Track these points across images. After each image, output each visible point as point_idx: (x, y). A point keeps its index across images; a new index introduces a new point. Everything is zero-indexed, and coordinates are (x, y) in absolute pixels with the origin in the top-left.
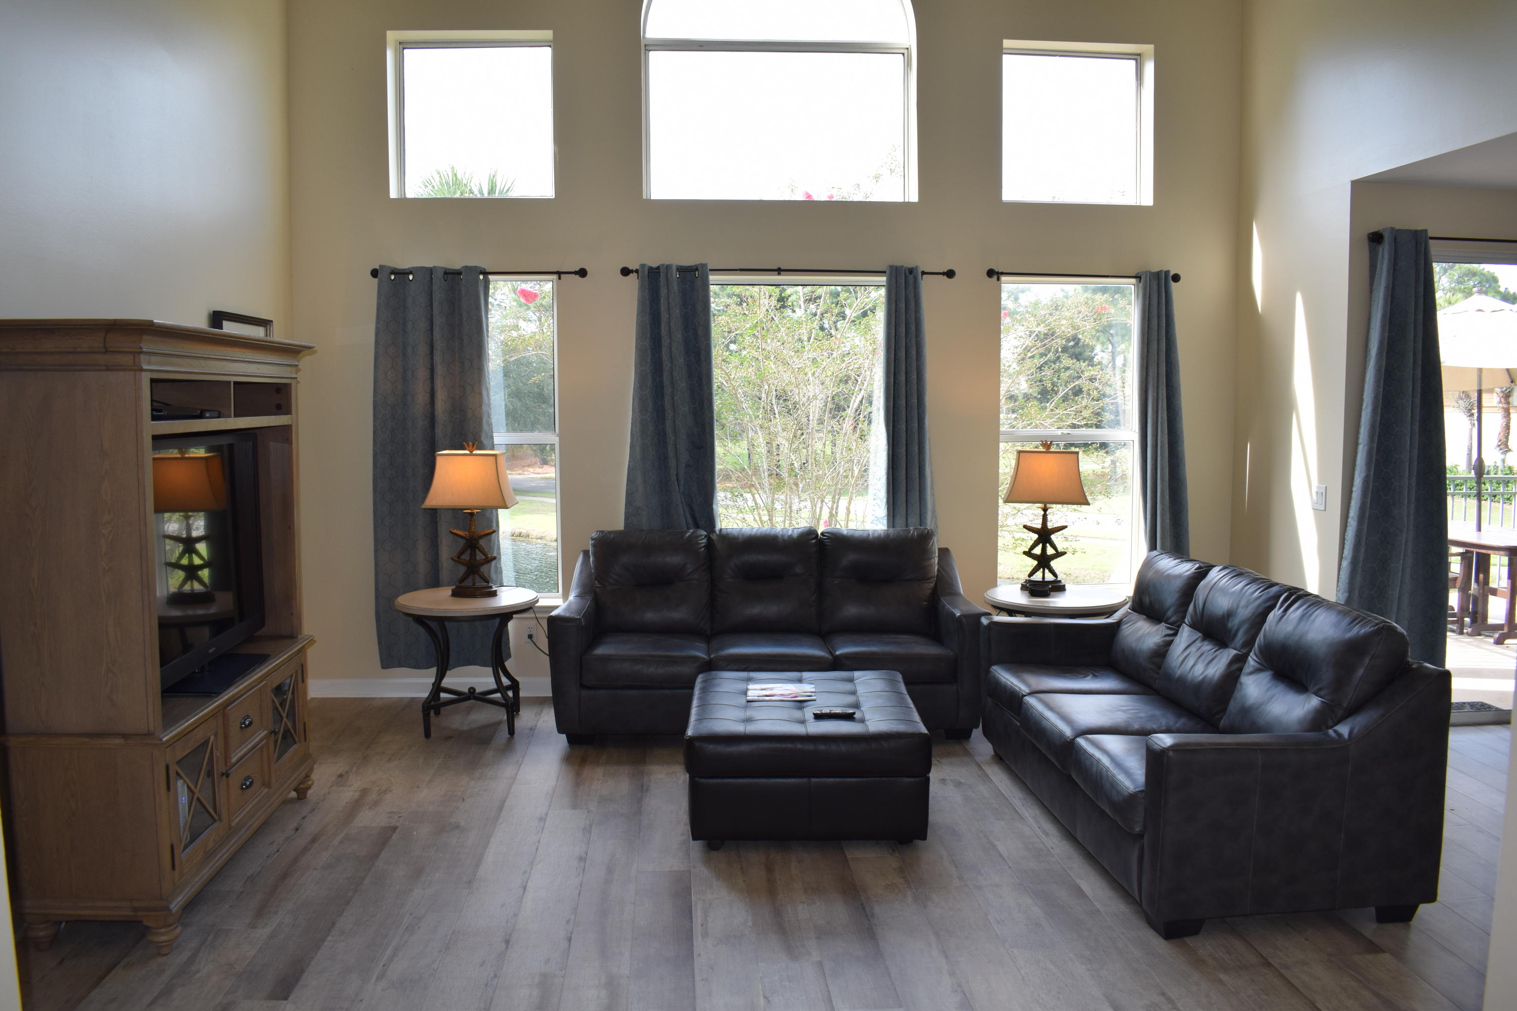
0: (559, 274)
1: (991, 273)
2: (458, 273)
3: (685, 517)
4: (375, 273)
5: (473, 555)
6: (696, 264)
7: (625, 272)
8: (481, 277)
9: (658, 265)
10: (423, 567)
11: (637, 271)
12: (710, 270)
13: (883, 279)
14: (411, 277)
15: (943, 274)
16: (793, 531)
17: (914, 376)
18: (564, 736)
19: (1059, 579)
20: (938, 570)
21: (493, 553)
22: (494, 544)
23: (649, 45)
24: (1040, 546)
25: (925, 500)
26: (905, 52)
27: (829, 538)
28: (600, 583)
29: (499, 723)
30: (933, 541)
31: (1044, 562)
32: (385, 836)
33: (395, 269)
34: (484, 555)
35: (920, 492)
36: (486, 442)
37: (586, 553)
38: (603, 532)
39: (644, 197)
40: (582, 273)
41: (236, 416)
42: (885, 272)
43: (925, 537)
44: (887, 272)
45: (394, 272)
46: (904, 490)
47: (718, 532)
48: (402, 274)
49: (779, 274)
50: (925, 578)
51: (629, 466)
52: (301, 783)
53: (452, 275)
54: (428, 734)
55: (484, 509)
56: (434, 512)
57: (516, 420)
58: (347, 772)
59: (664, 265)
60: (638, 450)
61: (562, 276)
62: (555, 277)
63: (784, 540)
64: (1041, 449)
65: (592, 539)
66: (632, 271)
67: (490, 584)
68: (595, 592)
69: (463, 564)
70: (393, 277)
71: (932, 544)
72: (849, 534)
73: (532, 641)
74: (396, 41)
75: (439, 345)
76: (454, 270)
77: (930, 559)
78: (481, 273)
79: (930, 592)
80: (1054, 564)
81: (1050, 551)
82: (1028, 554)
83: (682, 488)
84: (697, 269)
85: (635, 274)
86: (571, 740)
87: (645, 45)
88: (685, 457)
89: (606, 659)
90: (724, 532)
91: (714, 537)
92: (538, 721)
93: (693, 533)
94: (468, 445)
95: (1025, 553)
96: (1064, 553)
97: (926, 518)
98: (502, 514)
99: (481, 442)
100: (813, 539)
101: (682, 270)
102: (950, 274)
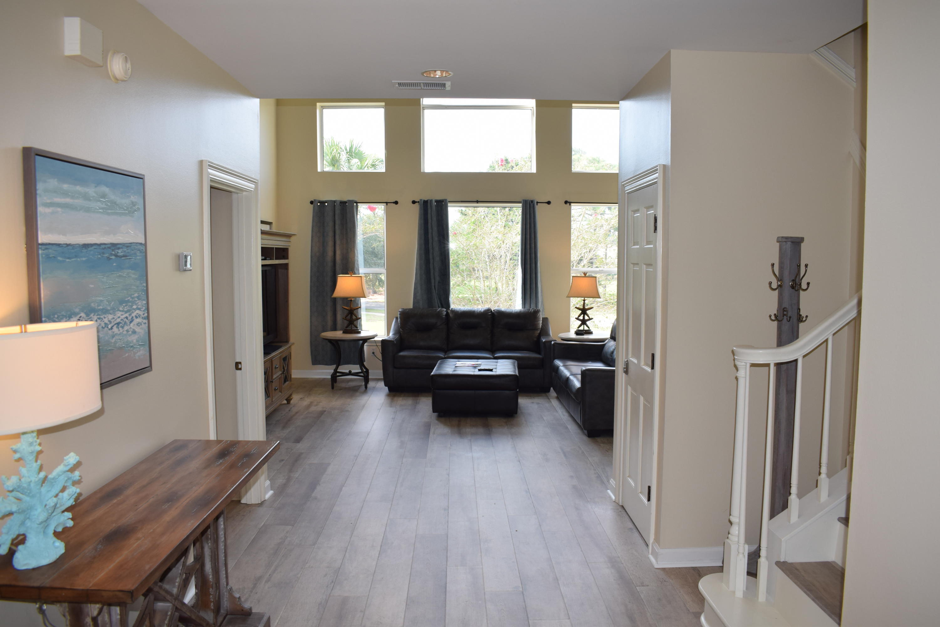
0: (387, 203)
1: (566, 202)
2: (345, 202)
3: (438, 304)
4: (312, 203)
5: (351, 316)
6: (443, 199)
7: (414, 202)
8: (355, 204)
9: (427, 199)
10: (330, 323)
11: (418, 202)
12: (449, 201)
13: (520, 205)
14: (326, 204)
15: (546, 203)
16: (481, 309)
17: (533, 246)
18: (387, 387)
19: (590, 329)
20: (542, 326)
21: (359, 316)
22: (359, 314)
23: (424, 107)
24: (582, 315)
25: (538, 297)
26: (532, 109)
27: (496, 312)
28: (402, 329)
29: (361, 386)
30: (540, 314)
31: (584, 322)
32: (322, 413)
33: (320, 201)
34: (356, 317)
35: (536, 294)
36: (356, 272)
37: (397, 318)
38: (404, 309)
39: (422, 171)
40: (396, 203)
41: (276, 259)
42: (521, 202)
43: (536, 312)
44: (522, 202)
45: (320, 202)
46: (529, 293)
47: (451, 309)
48: (323, 203)
49: (477, 203)
50: (537, 329)
51: (415, 282)
52: (288, 398)
53: (343, 203)
54: (333, 388)
55: (355, 298)
56: (335, 299)
57: (367, 264)
58: (304, 397)
59: (429, 200)
60: (418, 275)
61: (388, 204)
62: (385, 204)
63: (477, 312)
64: (583, 276)
65: (399, 312)
66: (416, 202)
67: (358, 329)
68: (400, 333)
69: (347, 320)
70: (319, 204)
71: (539, 315)
72: (504, 311)
73: (374, 355)
74: (320, 106)
75: (338, 232)
76: (344, 201)
77: (538, 321)
78: (355, 203)
79: (537, 334)
80: (588, 323)
81: (586, 318)
82: (577, 319)
83: (436, 292)
84: (443, 201)
85: (418, 203)
86: (390, 390)
87: (423, 108)
88: (438, 279)
89: (404, 357)
90: (453, 309)
91: (449, 311)
92: (377, 385)
93: (440, 310)
94: (350, 273)
95: (576, 318)
96: (592, 319)
97: (538, 305)
98: (363, 300)
99: (355, 272)
100: (490, 312)
101: (437, 201)
102: (549, 203)
